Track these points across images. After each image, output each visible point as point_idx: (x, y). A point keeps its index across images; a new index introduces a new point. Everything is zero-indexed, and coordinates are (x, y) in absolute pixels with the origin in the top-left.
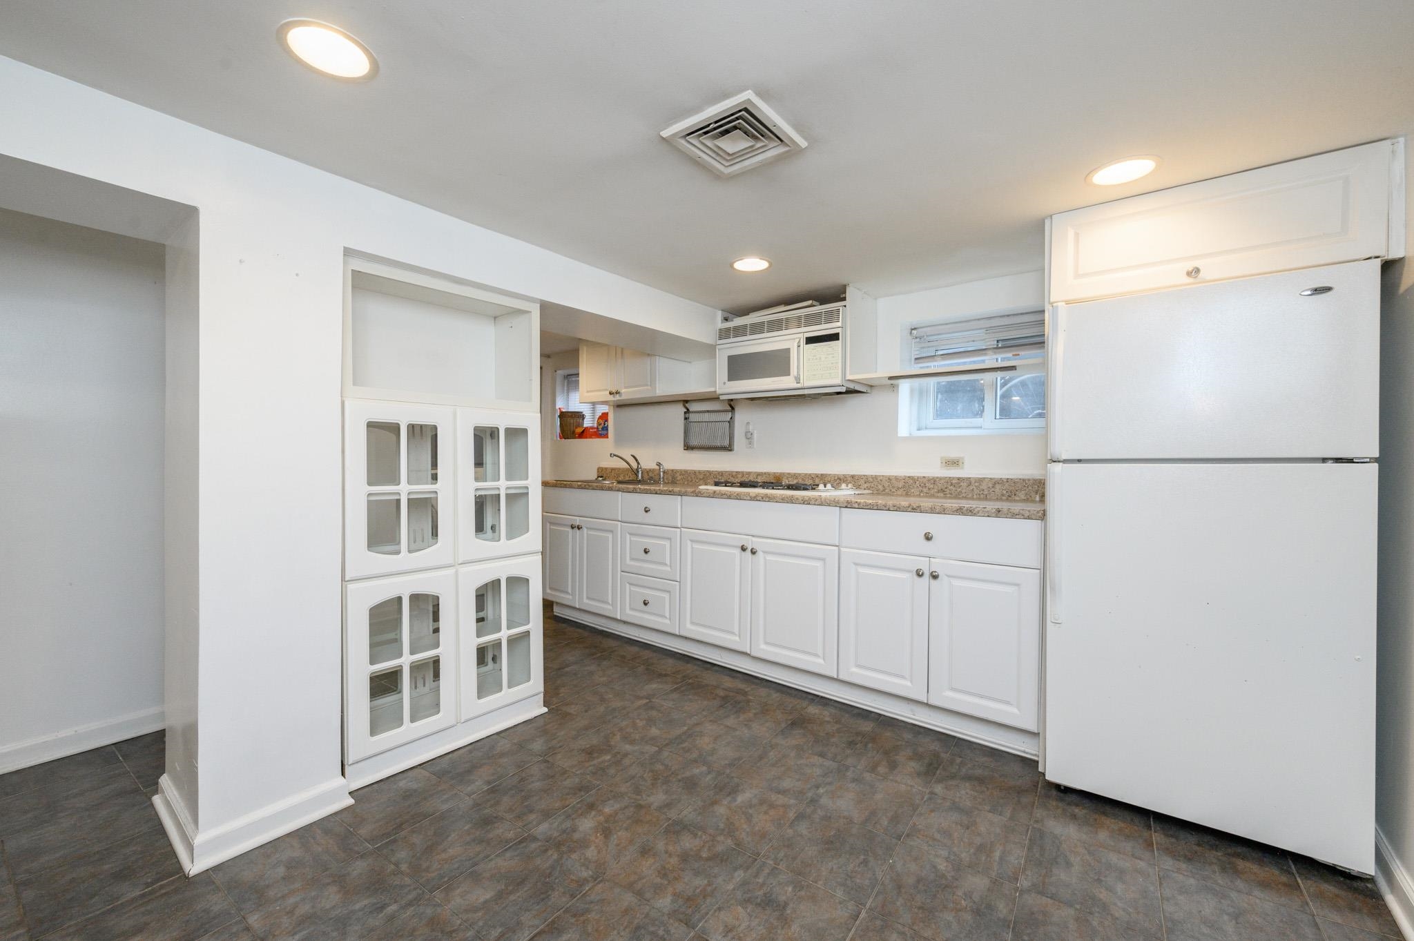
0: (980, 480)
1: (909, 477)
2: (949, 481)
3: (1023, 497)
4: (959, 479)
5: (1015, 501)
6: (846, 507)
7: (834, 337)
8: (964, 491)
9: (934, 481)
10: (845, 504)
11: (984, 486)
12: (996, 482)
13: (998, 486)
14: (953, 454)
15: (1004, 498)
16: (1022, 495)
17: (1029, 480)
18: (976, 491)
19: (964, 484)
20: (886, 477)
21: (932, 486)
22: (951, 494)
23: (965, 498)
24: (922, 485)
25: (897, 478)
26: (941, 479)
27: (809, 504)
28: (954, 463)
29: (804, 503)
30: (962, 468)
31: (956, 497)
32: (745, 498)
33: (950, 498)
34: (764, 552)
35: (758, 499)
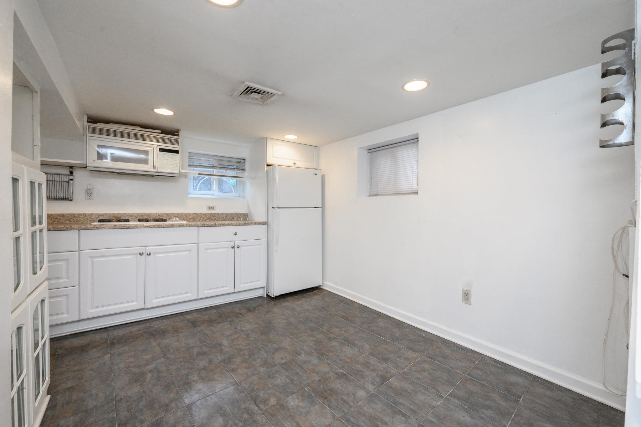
0: (222, 214)
1: (195, 214)
2: (211, 215)
3: (236, 219)
4: (215, 214)
5: (233, 221)
6: (202, 227)
7: (177, 152)
8: (217, 218)
9: (205, 215)
10: (202, 226)
11: (224, 216)
12: (228, 215)
13: (228, 216)
14: (211, 205)
15: (230, 220)
16: (235, 219)
17: (237, 214)
18: (221, 218)
19: (217, 216)
20: (184, 214)
21: (204, 217)
22: (212, 220)
23: (217, 221)
24: (201, 217)
25: (189, 214)
26: (208, 214)
27: (183, 227)
28: (212, 208)
29: (180, 227)
30: (215, 210)
31: (214, 221)
32: (141, 227)
33: (212, 221)
34: (154, 253)
35: (151, 227)
